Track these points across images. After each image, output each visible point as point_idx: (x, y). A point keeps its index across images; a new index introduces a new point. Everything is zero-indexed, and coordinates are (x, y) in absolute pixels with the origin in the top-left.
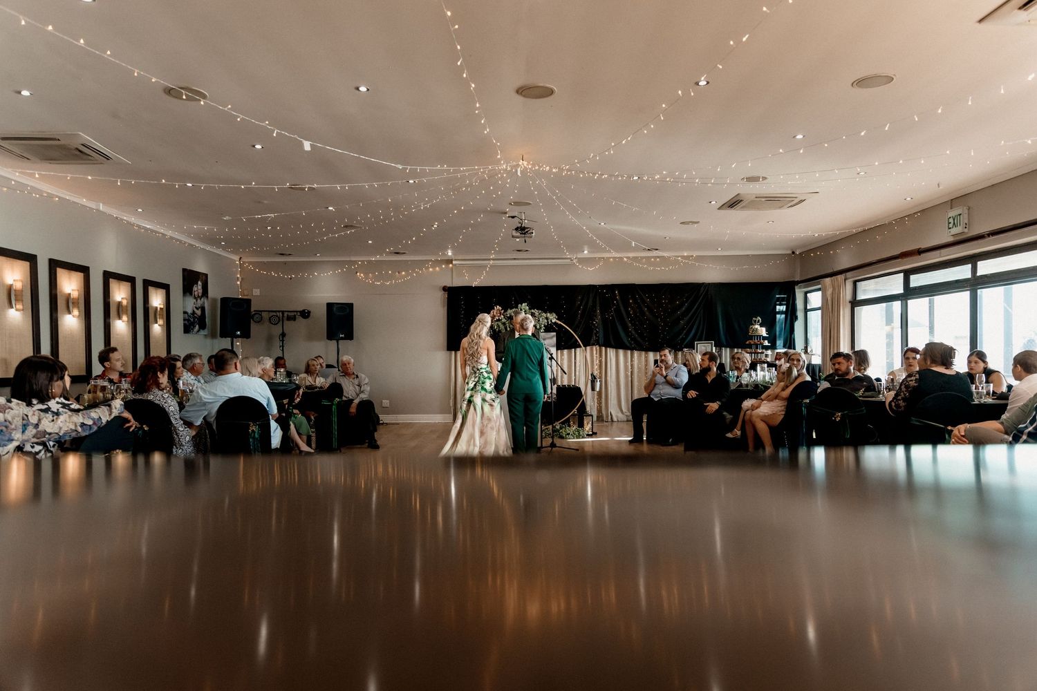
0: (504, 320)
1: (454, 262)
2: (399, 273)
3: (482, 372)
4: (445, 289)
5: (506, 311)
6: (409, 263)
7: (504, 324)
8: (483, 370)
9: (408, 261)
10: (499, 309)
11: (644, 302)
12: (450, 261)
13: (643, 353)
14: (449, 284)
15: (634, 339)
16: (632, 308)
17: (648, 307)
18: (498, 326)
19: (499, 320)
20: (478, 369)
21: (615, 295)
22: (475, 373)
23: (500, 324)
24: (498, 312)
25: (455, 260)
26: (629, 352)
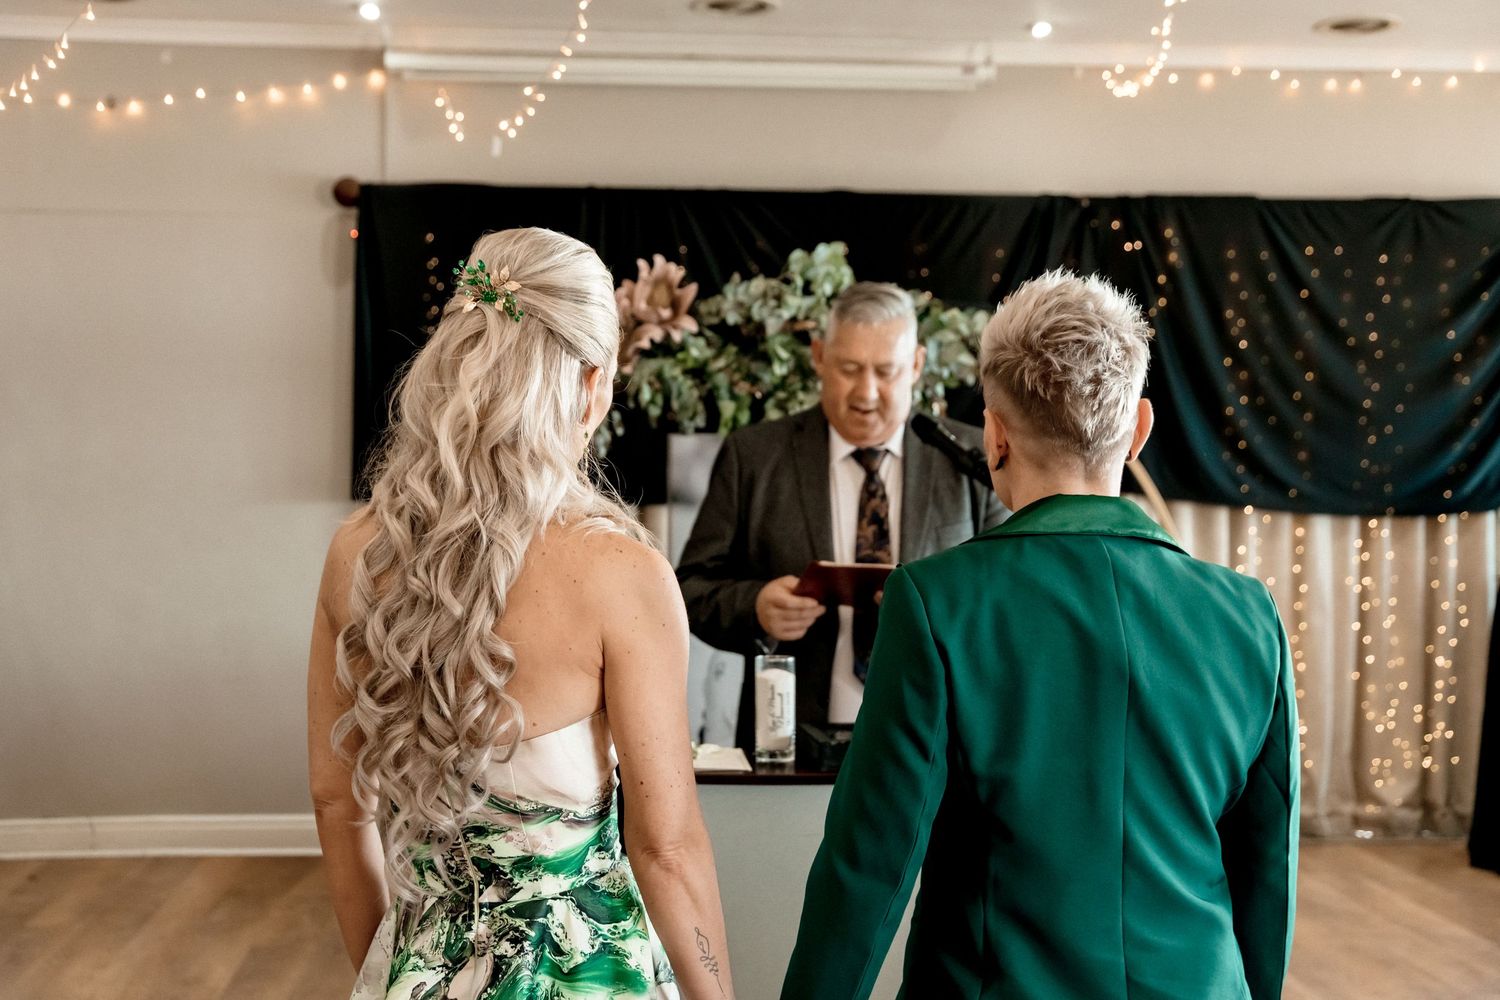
0: (698, 351)
1: (392, 60)
2: (111, 104)
3: (533, 909)
4: (346, 194)
5: (710, 289)
6: (166, 57)
7: (699, 373)
8: (550, 886)
9: (156, 48)
10: (663, 281)
11: (1296, 281)
12: (371, 58)
13: (1286, 521)
14: (367, 172)
15: (1250, 459)
16: (1242, 309)
17: (1311, 304)
18: (660, 380)
19: (665, 349)
20: (491, 872)
21: (1164, 246)
22: (461, 908)
23: (672, 370)
24: (662, 295)
25: (399, 49)
26: (1222, 516)
